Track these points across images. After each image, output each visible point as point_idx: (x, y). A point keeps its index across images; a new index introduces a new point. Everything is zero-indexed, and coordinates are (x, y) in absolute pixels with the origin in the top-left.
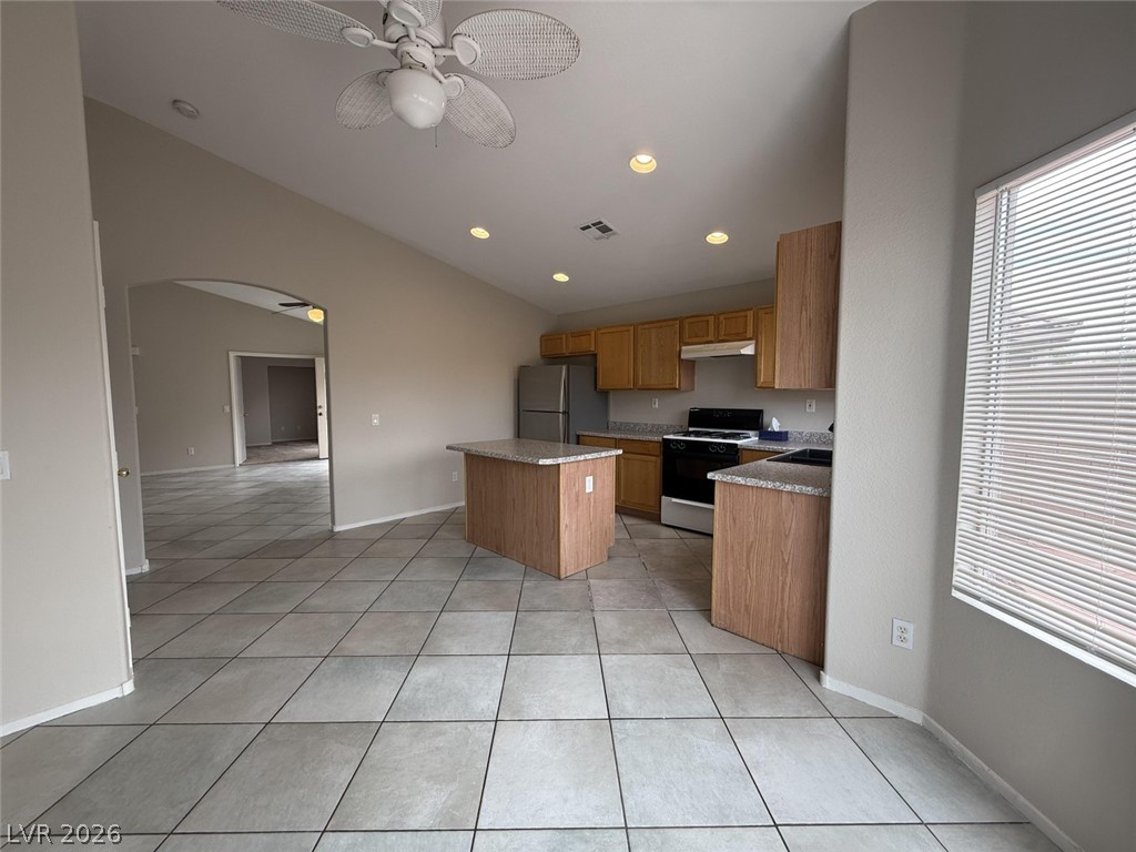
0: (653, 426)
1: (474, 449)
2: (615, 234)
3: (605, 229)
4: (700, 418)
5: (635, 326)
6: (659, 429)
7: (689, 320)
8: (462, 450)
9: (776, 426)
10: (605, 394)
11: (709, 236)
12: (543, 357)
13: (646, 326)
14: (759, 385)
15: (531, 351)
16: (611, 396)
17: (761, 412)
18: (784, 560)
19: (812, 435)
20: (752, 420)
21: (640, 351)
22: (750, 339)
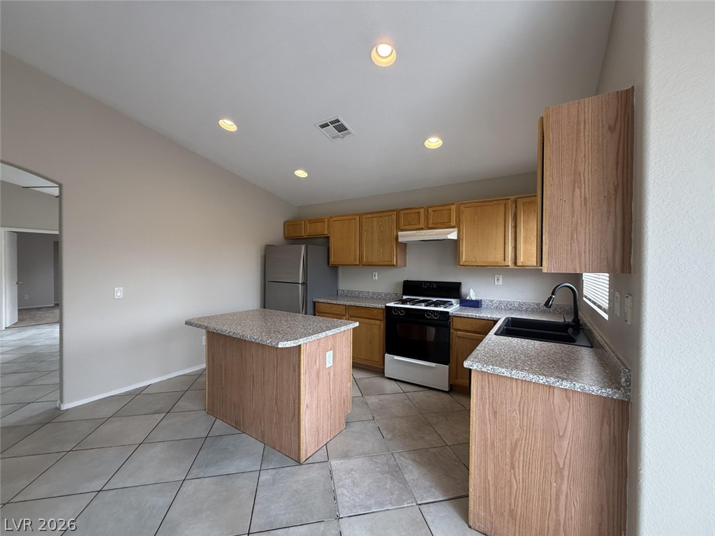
0: (374, 293)
1: (213, 326)
2: (349, 133)
3: (341, 128)
4: (412, 288)
5: (361, 215)
6: (376, 297)
7: (404, 212)
9: (472, 296)
10: (335, 268)
11: (427, 141)
12: (286, 238)
13: (370, 216)
14: (461, 264)
15: (274, 232)
16: (340, 270)
17: (460, 284)
18: (557, 463)
19: (500, 302)
20: (452, 290)
21: (365, 234)
22: (453, 227)
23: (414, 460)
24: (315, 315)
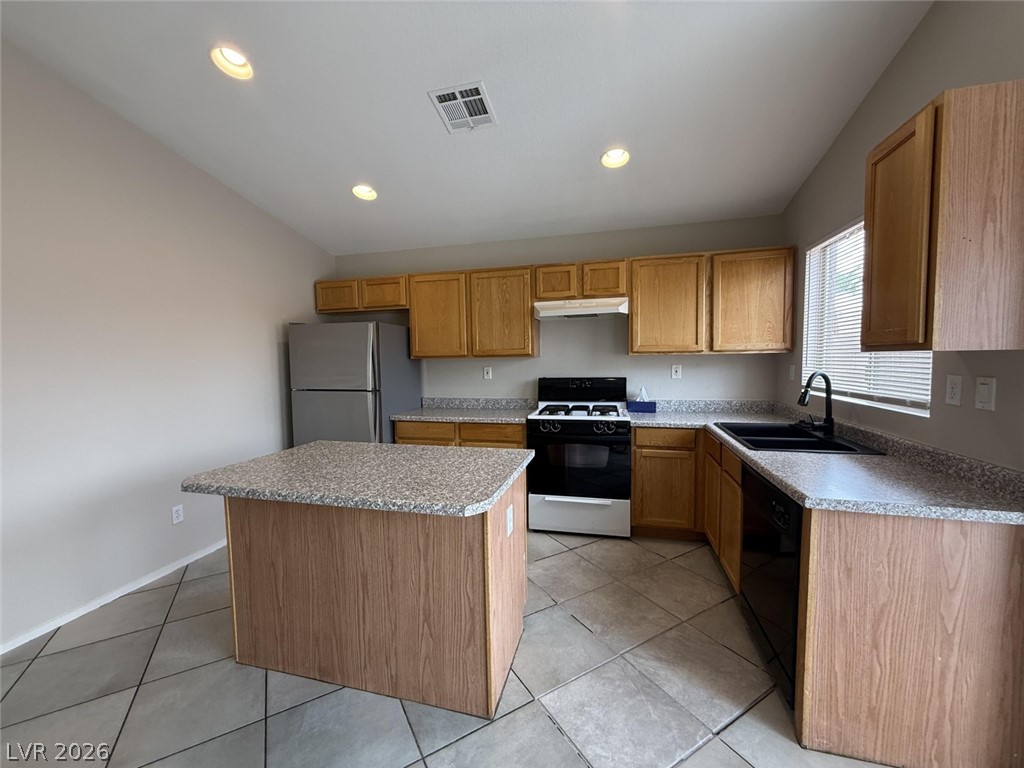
0: (487, 401)
3: (478, 108)
4: (550, 389)
5: (469, 274)
6: (494, 406)
7: (545, 270)
8: (218, 491)
9: (644, 397)
10: (416, 361)
11: (605, 156)
12: (320, 311)
13: (485, 275)
14: (635, 350)
16: (425, 364)
17: (625, 379)
19: (681, 403)
20: (615, 390)
21: (476, 307)
22: (622, 295)
23: (659, 659)
24: (394, 442)
